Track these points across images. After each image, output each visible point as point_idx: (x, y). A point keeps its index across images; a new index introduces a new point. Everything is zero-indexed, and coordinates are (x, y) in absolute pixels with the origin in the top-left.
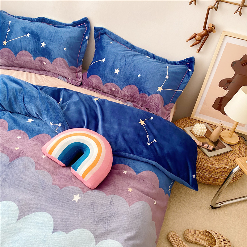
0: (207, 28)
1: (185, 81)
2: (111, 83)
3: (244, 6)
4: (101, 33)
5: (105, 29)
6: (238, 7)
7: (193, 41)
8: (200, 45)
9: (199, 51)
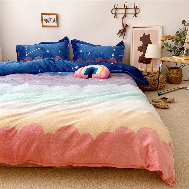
0: (124, 27)
1: (122, 51)
2: (88, 60)
3: (136, 14)
4: (75, 42)
5: (77, 40)
6: (134, 15)
7: (120, 34)
8: (123, 35)
9: (124, 38)
